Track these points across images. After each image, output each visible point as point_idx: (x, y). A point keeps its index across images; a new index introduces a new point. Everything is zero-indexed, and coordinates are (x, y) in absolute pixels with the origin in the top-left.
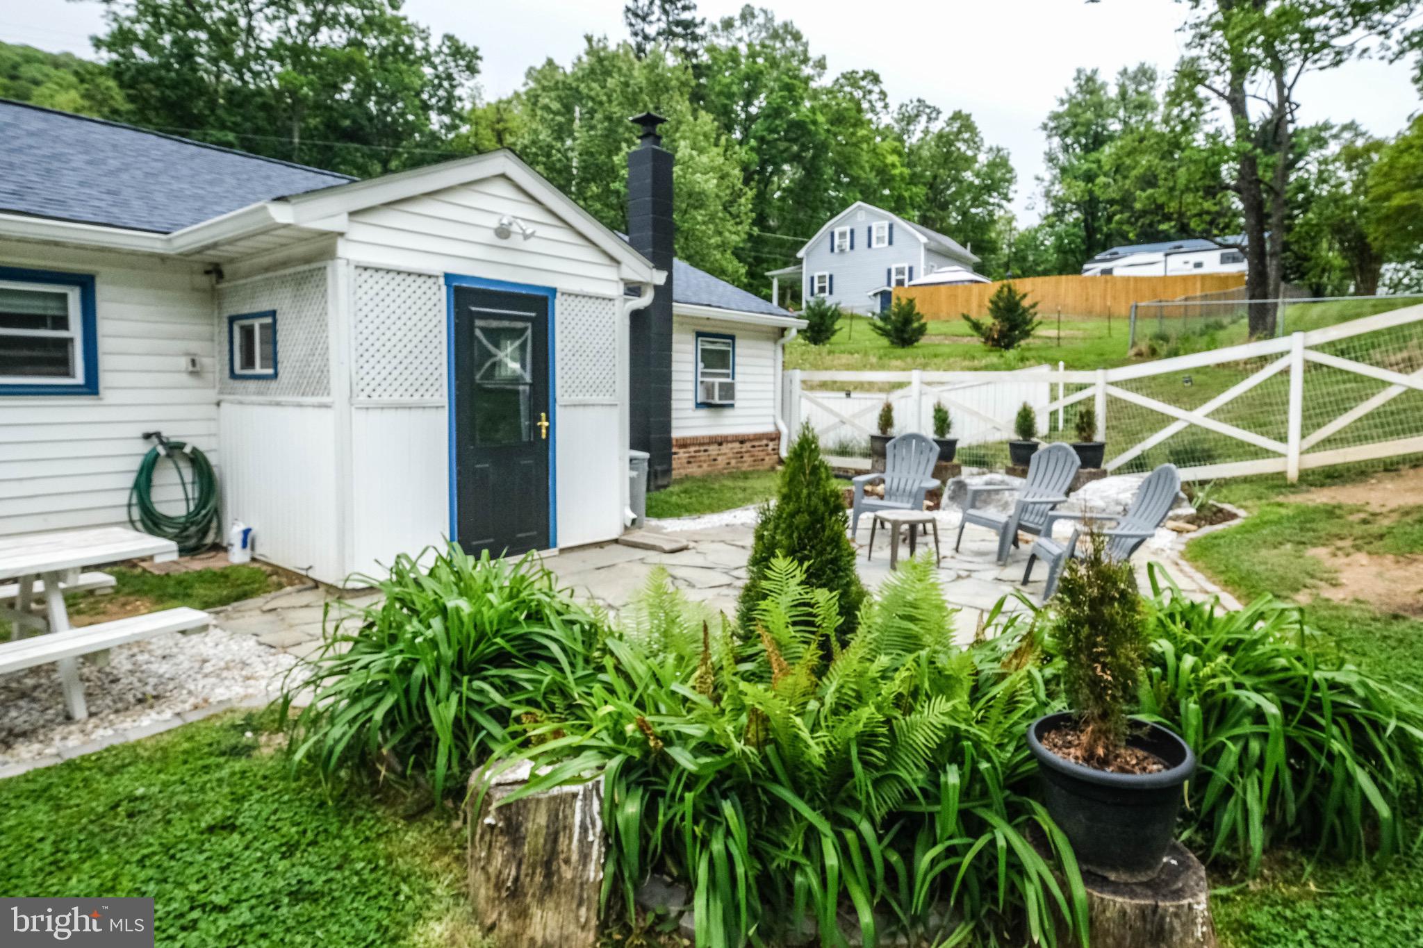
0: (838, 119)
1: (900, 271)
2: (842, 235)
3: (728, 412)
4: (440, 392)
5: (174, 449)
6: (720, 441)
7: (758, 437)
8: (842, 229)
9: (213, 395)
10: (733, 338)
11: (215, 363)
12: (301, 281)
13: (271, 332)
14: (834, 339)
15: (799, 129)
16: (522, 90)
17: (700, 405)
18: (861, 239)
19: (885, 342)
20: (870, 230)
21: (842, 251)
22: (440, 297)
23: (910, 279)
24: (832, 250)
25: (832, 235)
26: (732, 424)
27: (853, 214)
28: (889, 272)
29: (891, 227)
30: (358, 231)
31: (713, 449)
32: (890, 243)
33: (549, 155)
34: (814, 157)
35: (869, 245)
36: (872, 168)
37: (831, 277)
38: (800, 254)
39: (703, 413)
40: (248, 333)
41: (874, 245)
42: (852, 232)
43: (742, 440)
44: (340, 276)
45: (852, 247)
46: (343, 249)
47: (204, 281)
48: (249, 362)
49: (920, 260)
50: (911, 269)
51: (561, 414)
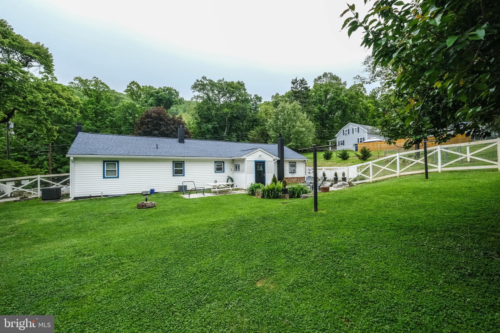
0: (352, 97)
1: (361, 139)
2: (346, 131)
3: (295, 174)
4: (254, 172)
5: (230, 177)
6: (293, 178)
7: (301, 178)
8: (346, 129)
9: (233, 172)
10: (296, 162)
11: (233, 169)
12: (242, 162)
13: (239, 166)
14: (331, 159)
15: (339, 102)
16: (271, 101)
17: (290, 173)
18: (351, 131)
19: (341, 159)
20: (353, 129)
21: (346, 135)
22: (254, 163)
23: (364, 141)
24: (344, 135)
25: (344, 131)
26: (295, 175)
27: (349, 126)
28: (358, 139)
29: (358, 128)
30: (247, 158)
31: (292, 179)
32: (358, 132)
33: (273, 126)
34: (345, 108)
35: (353, 133)
36: (363, 108)
37: (344, 141)
38: (336, 136)
39: (290, 174)
40: (236, 166)
41: (354, 133)
42: (349, 130)
43: (298, 178)
44: (246, 162)
45: (349, 134)
46: (246, 159)
47: (232, 161)
48: (236, 169)
49: (366, 136)
50: (364, 138)
51: (266, 174)
